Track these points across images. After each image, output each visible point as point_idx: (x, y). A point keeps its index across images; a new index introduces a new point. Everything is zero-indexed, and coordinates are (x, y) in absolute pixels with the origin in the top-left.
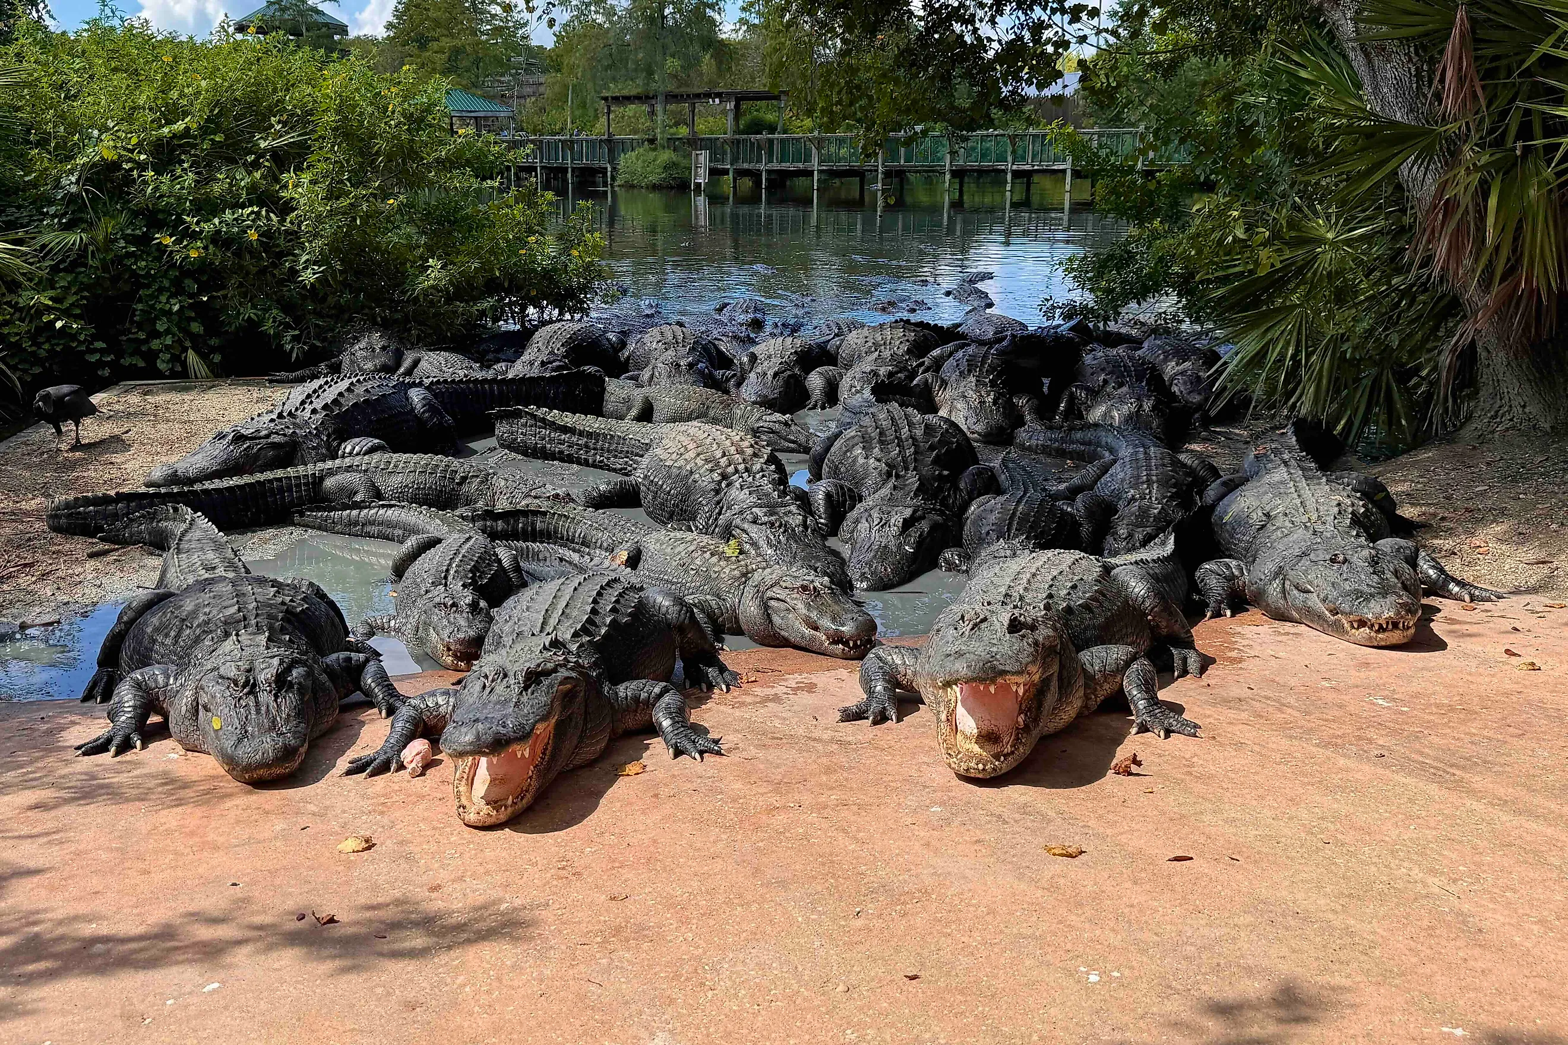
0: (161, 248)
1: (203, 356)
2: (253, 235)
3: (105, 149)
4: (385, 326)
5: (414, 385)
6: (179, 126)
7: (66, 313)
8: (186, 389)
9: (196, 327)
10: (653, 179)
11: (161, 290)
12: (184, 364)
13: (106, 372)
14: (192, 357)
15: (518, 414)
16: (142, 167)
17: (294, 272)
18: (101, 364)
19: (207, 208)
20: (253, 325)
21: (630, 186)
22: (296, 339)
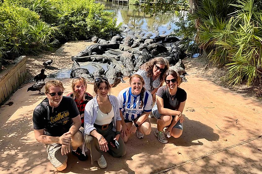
0: (73, 26)
1: (77, 38)
2: (82, 25)
3: (66, 14)
4: (97, 35)
5: (100, 46)
6: (74, 11)
7: (63, 33)
8: (75, 42)
9: (76, 35)
10: (134, 4)
11: (73, 30)
12: (75, 39)
13: (67, 40)
14: (76, 38)
15: (109, 49)
16: (70, 16)
17: (87, 29)
18: (67, 39)
19: (77, 21)
20: (82, 35)
21: (131, 4)
22: (87, 36)
